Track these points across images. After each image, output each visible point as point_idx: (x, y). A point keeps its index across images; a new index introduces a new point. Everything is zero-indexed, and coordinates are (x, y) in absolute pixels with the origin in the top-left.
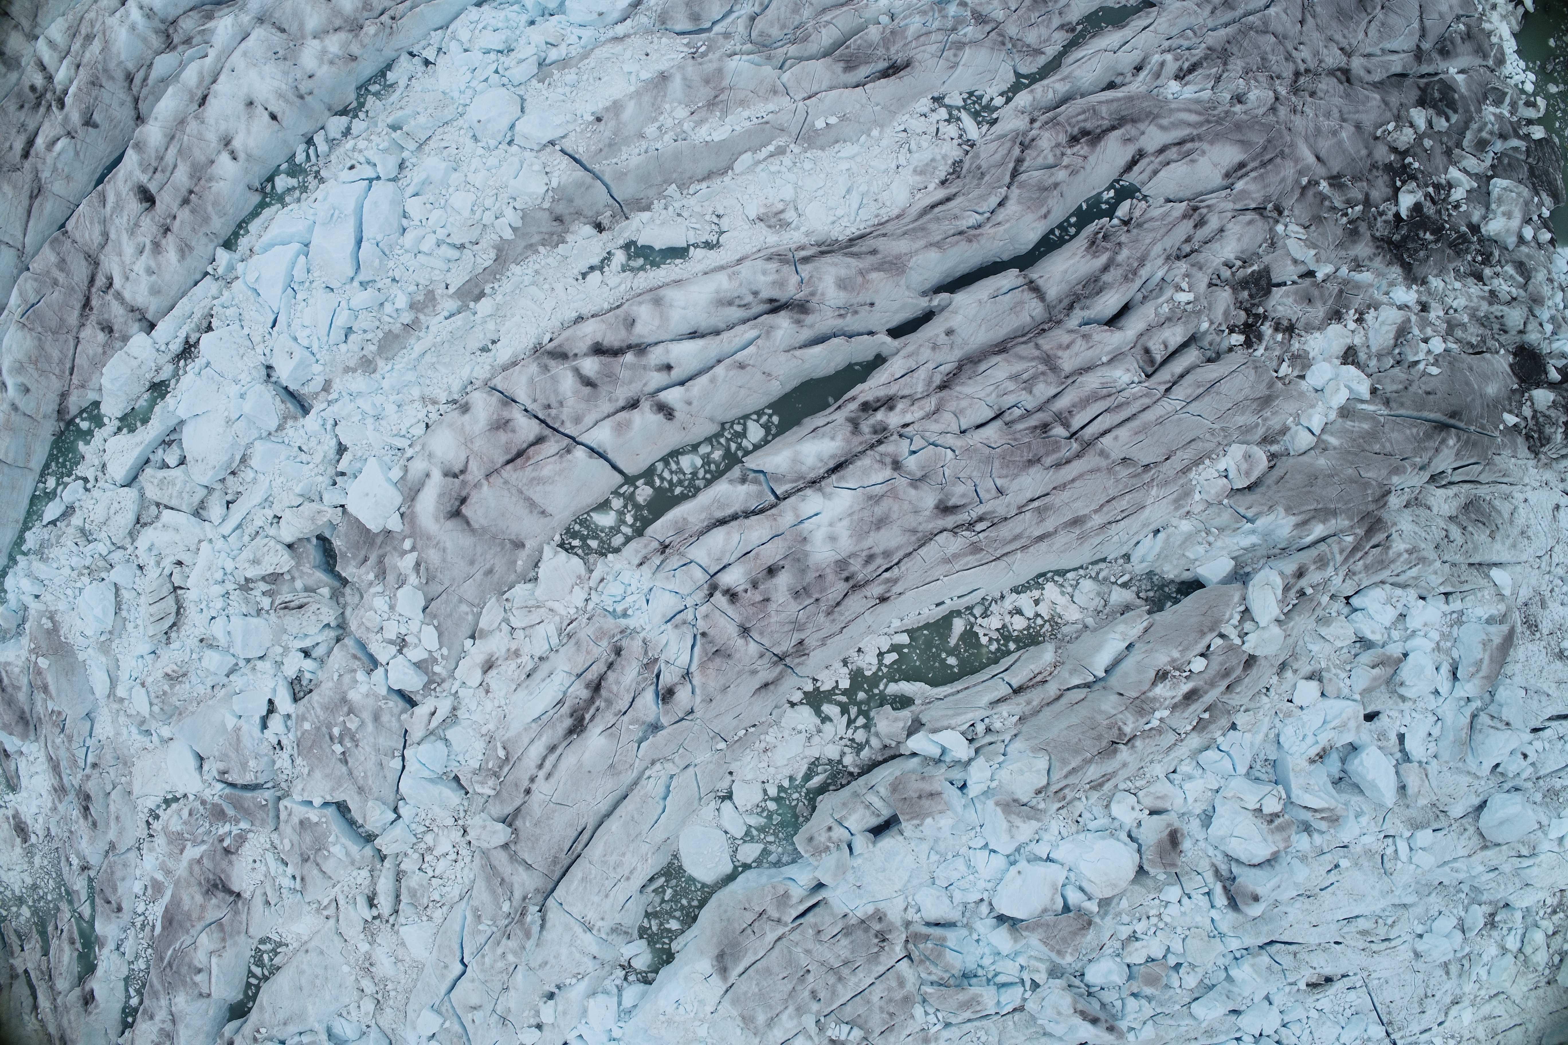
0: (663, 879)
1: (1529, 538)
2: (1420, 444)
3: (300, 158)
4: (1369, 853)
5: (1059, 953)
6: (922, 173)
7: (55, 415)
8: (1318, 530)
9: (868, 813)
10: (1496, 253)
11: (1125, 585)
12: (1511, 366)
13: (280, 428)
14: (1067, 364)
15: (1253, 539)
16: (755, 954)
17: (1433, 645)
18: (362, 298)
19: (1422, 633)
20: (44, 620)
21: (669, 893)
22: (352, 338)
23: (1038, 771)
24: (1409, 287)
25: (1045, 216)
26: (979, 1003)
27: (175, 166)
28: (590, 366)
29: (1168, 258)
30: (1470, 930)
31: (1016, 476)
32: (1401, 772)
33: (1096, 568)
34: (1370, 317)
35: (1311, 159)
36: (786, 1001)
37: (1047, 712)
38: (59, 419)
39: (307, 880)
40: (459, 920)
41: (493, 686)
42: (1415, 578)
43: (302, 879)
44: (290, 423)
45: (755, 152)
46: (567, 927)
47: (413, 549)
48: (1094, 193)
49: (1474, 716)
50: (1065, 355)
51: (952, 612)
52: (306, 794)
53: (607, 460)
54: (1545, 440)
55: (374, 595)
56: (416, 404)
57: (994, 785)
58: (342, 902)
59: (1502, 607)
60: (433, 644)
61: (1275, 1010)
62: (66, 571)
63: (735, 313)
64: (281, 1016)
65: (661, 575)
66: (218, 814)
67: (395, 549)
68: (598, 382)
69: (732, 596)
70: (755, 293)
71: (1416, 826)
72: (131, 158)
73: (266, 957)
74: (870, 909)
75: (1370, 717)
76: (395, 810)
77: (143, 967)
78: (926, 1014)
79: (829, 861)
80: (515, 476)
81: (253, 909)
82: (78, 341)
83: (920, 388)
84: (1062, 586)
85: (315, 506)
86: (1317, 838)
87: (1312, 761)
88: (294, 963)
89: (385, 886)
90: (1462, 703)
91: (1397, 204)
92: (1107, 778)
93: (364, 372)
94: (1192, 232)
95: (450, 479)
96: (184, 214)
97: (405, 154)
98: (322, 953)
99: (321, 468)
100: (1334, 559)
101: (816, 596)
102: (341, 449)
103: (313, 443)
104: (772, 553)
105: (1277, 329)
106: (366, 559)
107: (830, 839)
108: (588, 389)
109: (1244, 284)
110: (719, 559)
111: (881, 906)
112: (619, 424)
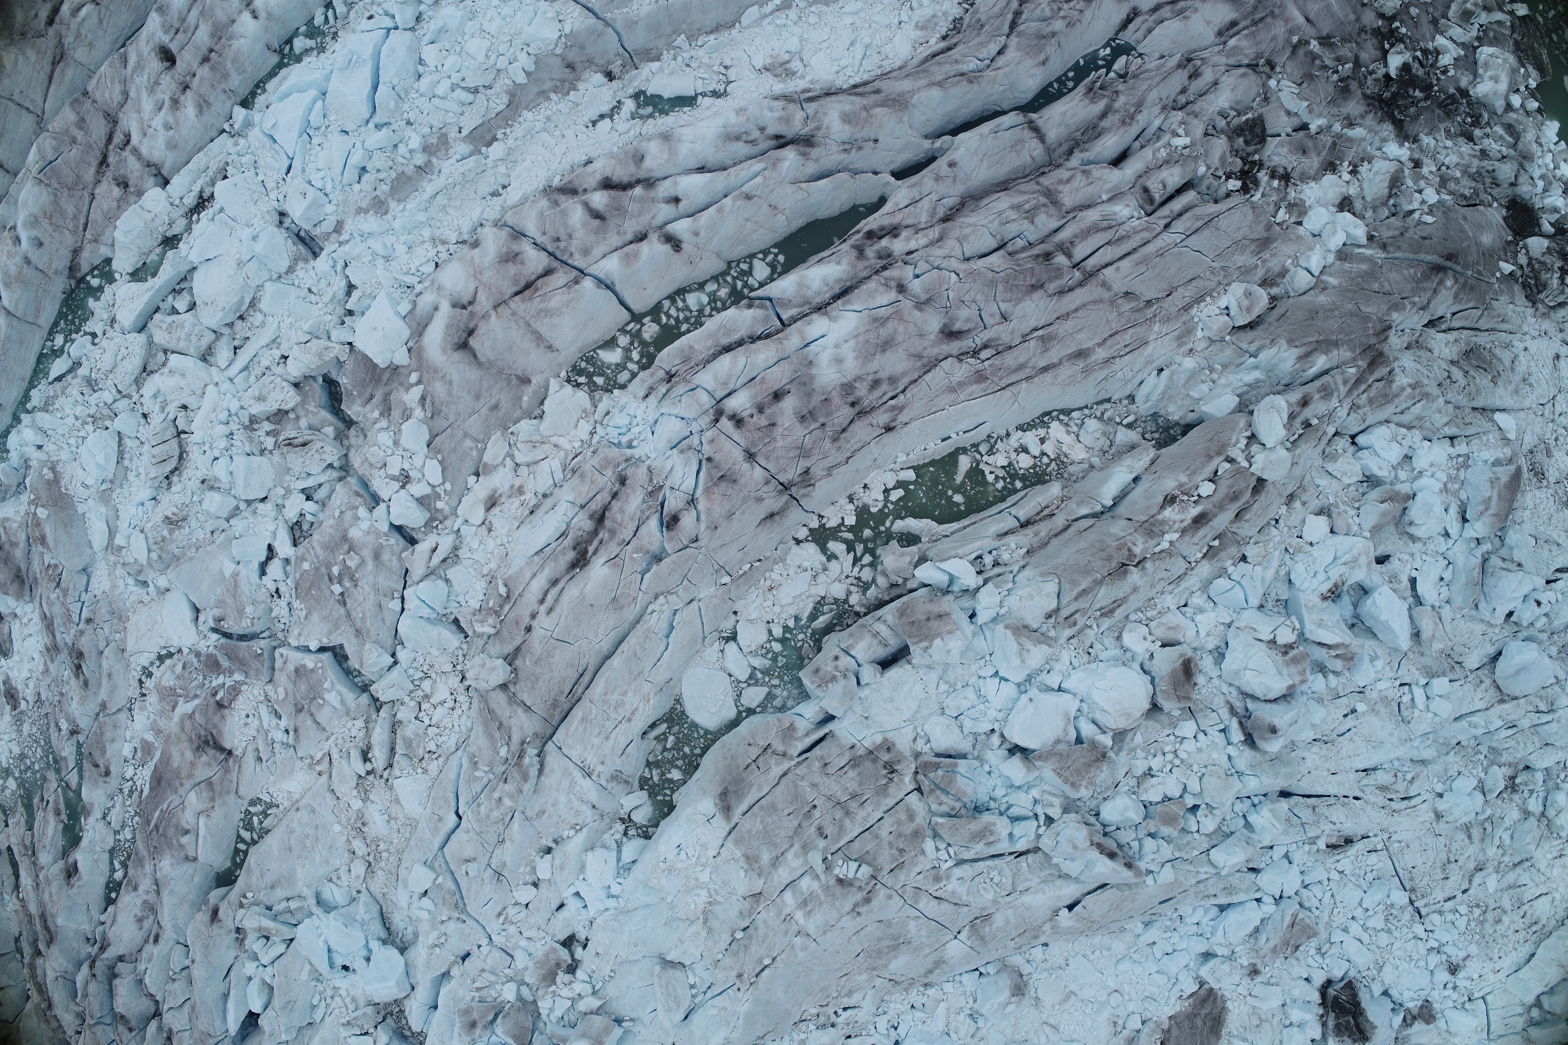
0: (665, 725)
1: (1530, 385)
2: (1418, 285)
3: (319, 20)
4: (1385, 700)
5: (1073, 785)
6: (923, 28)
7: (67, 272)
8: (1321, 362)
9: (875, 642)
10: (1486, 116)
11: (1130, 426)
12: (1505, 219)
13: (291, 270)
14: (1068, 199)
15: (1257, 374)
16: (760, 789)
17: (1441, 486)
18: (375, 139)
19: (1429, 473)
20: (45, 471)
21: (671, 738)
22: (366, 177)
23: (1048, 595)
24: (1401, 145)
25: (1044, 63)
26: (992, 833)
27: (197, 27)
28: (599, 199)
29: (1164, 108)
30: (1491, 791)
31: (1019, 301)
32: (1415, 615)
33: (1101, 408)
34: (1364, 169)
35: (1301, 20)
36: (792, 838)
37: (1055, 542)
38: (71, 276)
39: (301, 731)
40: (455, 768)
41: (496, 524)
42: (1420, 418)
43: (296, 731)
44: (301, 264)
45: (761, 6)
46: (566, 773)
47: (419, 382)
48: (1091, 50)
49: (1485, 561)
50: (1066, 189)
51: (958, 449)
52: (302, 639)
53: (615, 293)
54: (1542, 286)
55: (379, 431)
56: (426, 245)
57: (1003, 611)
58: (335, 756)
59: (1508, 451)
60: (437, 479)
61: (1295, 869)
62: (71, 420)
63: (742, 149)
64: (269, 879)
65: (667, 402)
66: (212, 665)
67: (401, 384)
68: (607, 215)
69: (738, 421)
70: (762, 129)
71: (1432, 675)
72: (154, 20)
73: (255, 819)
74: (879, 739)
75: (1381, 560)
76: (393, 655)
77: (129, 836)
78: (937, 849)
79: (836, 689)
80: (523, 307)
81: (244, 766)
82: (93, 196)
83: (924, 218)
84: (1067, 425)
85: (323, 343)
86: (1333, 680)
87: (1324, 598)
88: (285, 822)
89: (380, 735)
90: (1473, 545)
91: (1386, 65)
92: (1118, 603)
93: (376, 213)
94: (1187, 83)
95: (459, 310)
96: (204, 72)
97: (423, 8)
98: (313, 811)
99: (330, 307)
100: (1337, 389)
101: (822, 420)
102: (351, 287)
103: (323, 284)
104: (779, 377)
105: (1273, 176)
106: (371, 397)
107: (836, 668)
108: (597, 222)
109: (1239, 131)
110: (725, 384)
111: (890, 735)
112: (627, 255)
